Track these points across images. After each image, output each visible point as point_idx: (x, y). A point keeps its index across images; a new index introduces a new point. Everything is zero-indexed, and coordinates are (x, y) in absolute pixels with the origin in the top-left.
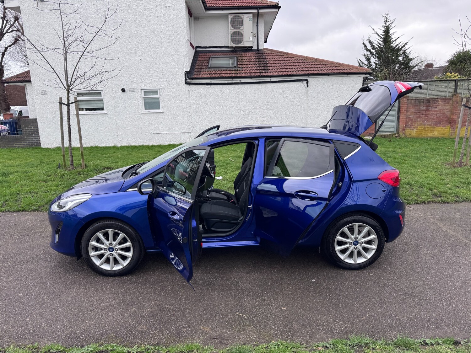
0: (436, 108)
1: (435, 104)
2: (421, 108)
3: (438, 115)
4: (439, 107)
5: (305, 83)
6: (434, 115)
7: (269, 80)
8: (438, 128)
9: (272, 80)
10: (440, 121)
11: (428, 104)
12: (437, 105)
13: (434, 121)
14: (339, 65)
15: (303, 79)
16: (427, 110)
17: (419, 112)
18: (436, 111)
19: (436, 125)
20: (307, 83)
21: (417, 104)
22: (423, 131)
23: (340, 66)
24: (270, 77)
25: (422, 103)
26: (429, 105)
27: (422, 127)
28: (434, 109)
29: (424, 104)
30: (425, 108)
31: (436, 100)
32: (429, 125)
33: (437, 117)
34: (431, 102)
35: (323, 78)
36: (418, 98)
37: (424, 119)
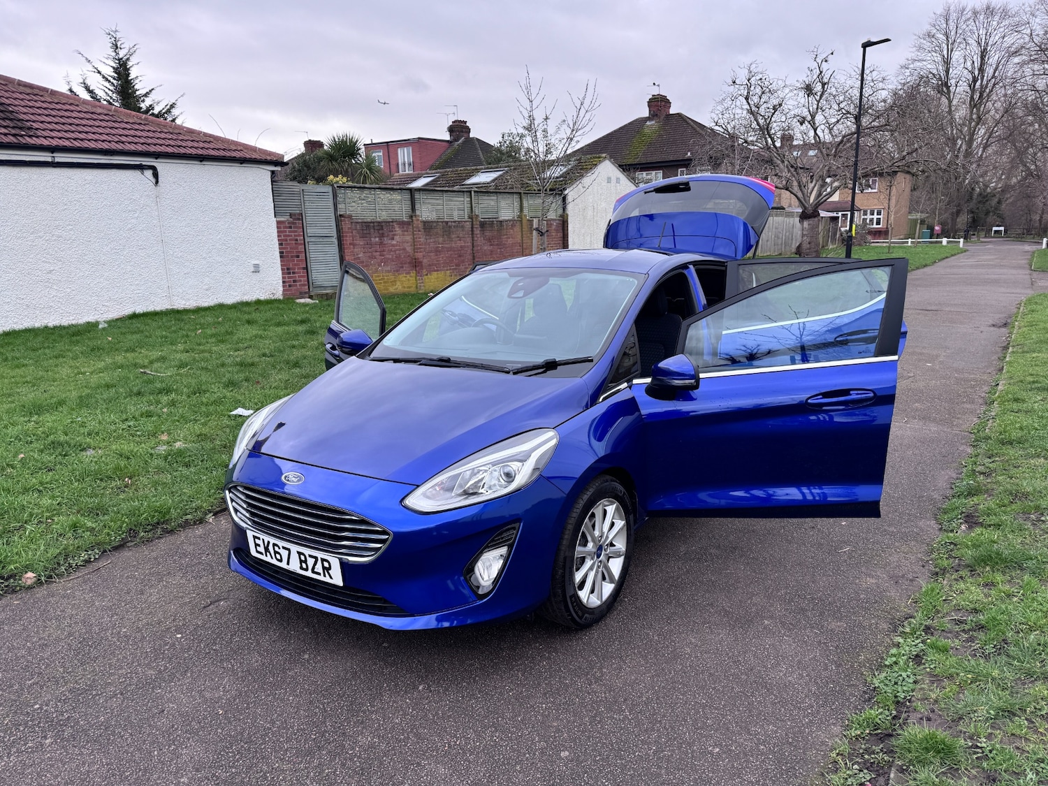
0: (393, 239)
1: (390, 231)
2: (372, 239)
3: (397, 252)
4: (397, 238)
5: (149, 173)
6: (392, 253)
7: (49, 159)
8: (401, 276)
9: (57, 160)
10: (402, 263)
11: (381, 232)
12: (395, 235)
13: (393, 263)
14: (212, 139)
15: (144, 163)
16: (381, 243)
17: (370, 246)
18: (393, 245)
19: (397, 271)
20: (156, 175)
21: (365, 232)
22: (381, 283)
23: (214, 141)
24: (52, 149)
25: (372, 230)
26: (383, 234)
27: (378, 276)
28: (390, 241)
29: (376, 231)
30: (377, 239)
31: (391, 224)
32: (389, 272)
33: (396, 257)
34: (384, 227)
35: (190, 165)
36: (365, 220)
37: (379, 260)
